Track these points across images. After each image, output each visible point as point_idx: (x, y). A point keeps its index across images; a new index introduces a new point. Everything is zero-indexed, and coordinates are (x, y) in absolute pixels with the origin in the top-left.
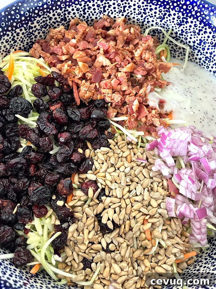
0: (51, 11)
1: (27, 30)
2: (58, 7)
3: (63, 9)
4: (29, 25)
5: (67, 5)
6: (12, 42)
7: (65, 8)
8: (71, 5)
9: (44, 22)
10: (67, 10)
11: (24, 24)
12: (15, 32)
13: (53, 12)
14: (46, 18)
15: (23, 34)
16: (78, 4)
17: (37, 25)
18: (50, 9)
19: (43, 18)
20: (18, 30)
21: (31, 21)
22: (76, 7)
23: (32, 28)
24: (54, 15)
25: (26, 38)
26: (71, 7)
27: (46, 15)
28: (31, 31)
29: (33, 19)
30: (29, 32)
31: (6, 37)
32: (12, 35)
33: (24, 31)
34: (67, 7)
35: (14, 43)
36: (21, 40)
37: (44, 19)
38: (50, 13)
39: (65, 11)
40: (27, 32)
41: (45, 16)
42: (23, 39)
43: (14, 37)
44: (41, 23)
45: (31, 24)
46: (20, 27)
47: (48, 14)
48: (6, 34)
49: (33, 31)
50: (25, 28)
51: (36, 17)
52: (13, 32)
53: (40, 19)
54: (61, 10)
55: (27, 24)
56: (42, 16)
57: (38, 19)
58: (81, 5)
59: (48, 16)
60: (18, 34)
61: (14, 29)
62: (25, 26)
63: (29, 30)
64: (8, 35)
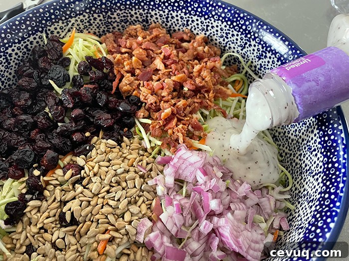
0: (133, 9)
1: (106, 19)
2: (140, 7)
3: (146, 11)
4: (108, 14)
5: (150, 8)
6: (87, 24)
7: (148, 10)
8: (154, 9)
9: (124, 16)
10: (150, 13)
11: (103, 11)
12: (93, 16)
13: (135, 10)
14: (127, 13)
15: (100, 20)
16: (162, 10)
17: (117, 17)
18: (133, 7)
19: (124, 12)
20: (96, 15)
21: (111, 11)
22: (159, 12)
23: (111, 18)
24: (136, 13)
25: (103, 25)
26: (154, 11)
27: (128, 11)
28: (110, 20)
29: (113, 10)
30: (108, 21)
31: (81, 17)
32: (89, 17)
33: (102, 18)
34: (150, 10)
35: (89, 25)
36: (98, 25)
37: (125, 14)
38: (132, 10)
39: (147, 13)
40: (105, 20)
41: (126, 11)
42: (100, 25)
43: (91, 20)
44: (121, 17)
45: (111, 14)
46: (98, 13)
47: (130, 11)
48: (82, 14)
49: (112, 21)
50: (103, 15)
51: (117, 10)
52: (91, 15)
53: (120, 13)
54: (144, 11)
55: (106, 13)
56: (123, 11)
57: (118, 11)
58: (164, 12)
59: (130, 13)
60: (95, 19)
61: (92, 12)
62: (104, 14)
63: (107, 19)
64: (84, 16)
